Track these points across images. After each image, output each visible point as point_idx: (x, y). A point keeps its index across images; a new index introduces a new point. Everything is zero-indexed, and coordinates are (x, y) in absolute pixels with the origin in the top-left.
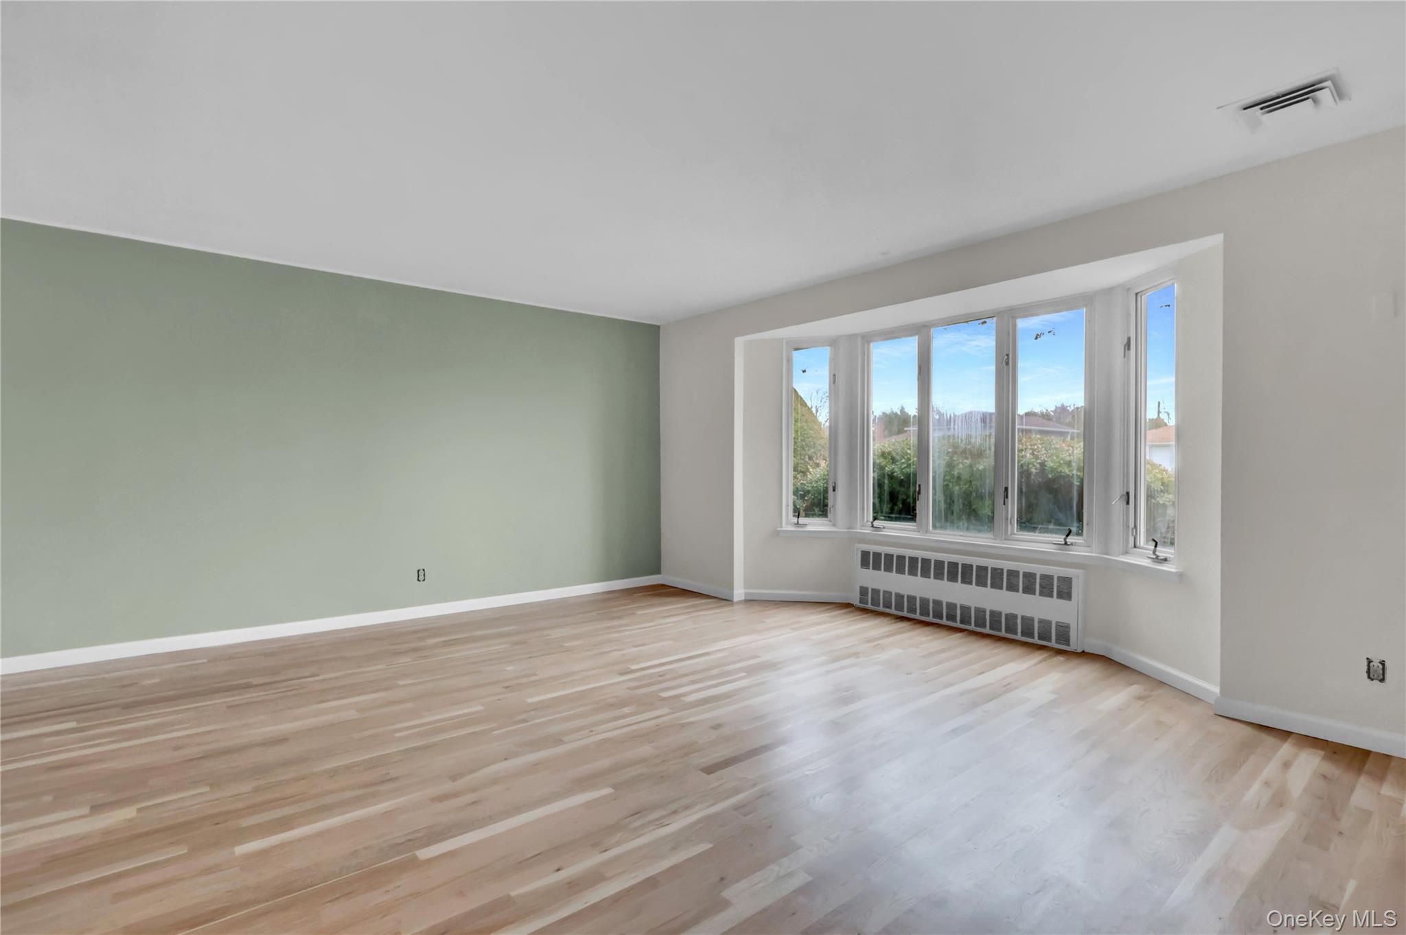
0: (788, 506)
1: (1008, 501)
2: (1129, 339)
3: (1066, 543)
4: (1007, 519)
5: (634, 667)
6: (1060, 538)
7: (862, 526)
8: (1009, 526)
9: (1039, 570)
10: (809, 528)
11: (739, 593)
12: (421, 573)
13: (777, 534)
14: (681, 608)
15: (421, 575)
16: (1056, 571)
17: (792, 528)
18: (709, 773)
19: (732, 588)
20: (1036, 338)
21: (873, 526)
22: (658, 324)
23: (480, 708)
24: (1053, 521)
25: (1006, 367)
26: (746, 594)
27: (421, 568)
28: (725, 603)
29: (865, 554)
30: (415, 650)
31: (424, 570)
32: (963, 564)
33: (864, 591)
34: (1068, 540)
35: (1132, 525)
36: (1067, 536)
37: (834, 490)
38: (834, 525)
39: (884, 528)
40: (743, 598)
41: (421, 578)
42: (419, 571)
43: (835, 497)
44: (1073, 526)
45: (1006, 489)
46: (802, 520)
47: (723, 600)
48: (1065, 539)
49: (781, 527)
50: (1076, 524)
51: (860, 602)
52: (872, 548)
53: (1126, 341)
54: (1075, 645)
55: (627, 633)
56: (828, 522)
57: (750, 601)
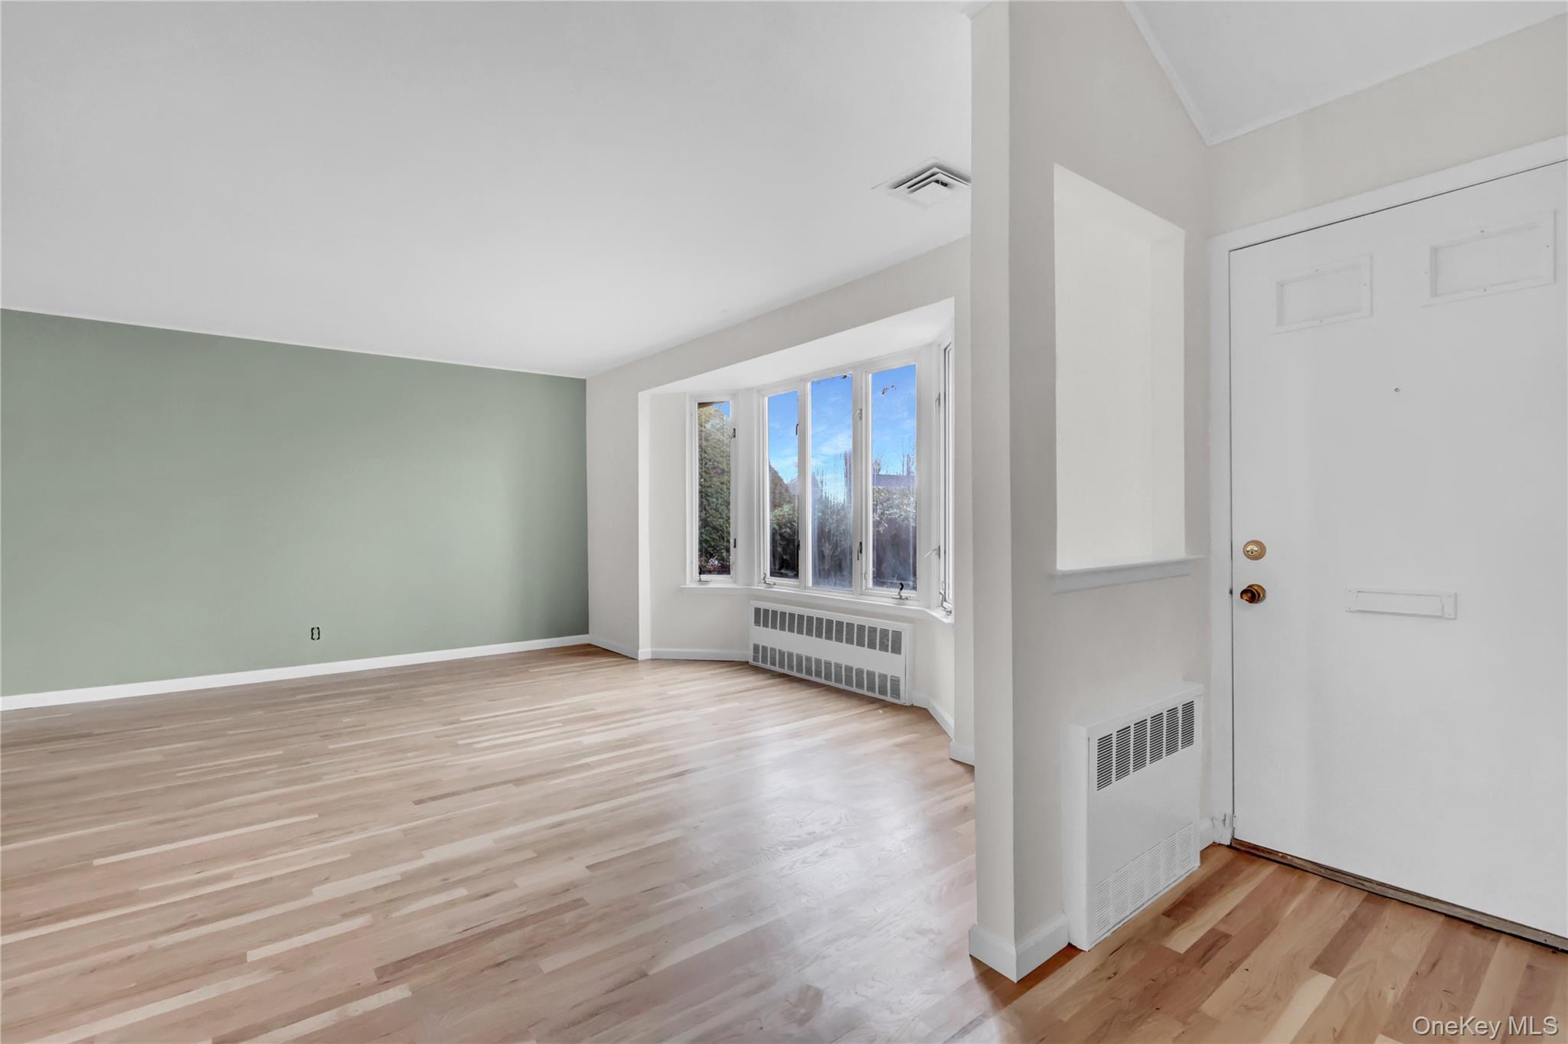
0: (692, 562)
1: (862, 557)
2: (940, 394)
3: (901, 598)
4: (862, 574)
5: (463, 719)
6: (894, 592)
7: (758, 583)
8: (864, 580)
9: (880, 624)
10: (711, 586)
11: (644, 652)
12: (316, 632)
13: (680, 591)
14: (579, 667)
15: (315, 633)
16: (891, 626)
17: (695, 585)
18: (416, 804)
19: (638, 648)
21: (765, 583)
22: (584, 377)
23: (281, 752)
24: (896, 575)
25: (859, 421)
26: (653, 653)
27: (315, 626)
28: (629, 661)
29: (757, 611)
30: (275, 704)
31: (318, 628)
32: (827, 620)
33: (756, 648)
34: (902, 594)
35: (942, 579)
36: (901, 589)
37: (735, 547)
38: (735, 582)
39: (775, 584)
40: (650, 657)
41: (316, 636)
42: (313, 629)
43: (736, 553)
44: (910, 580)
45: (861, 543)
46: (704, 577)
47: (631, 659)
48: (899, 594)
49: (685, 584)
50: (912, 579)
51: (754, 660)
52: (763, 605)
53: (937, 396)
54: (904, 700)
55: (497, 689)
56: (730, 579)
57: (658, 661)
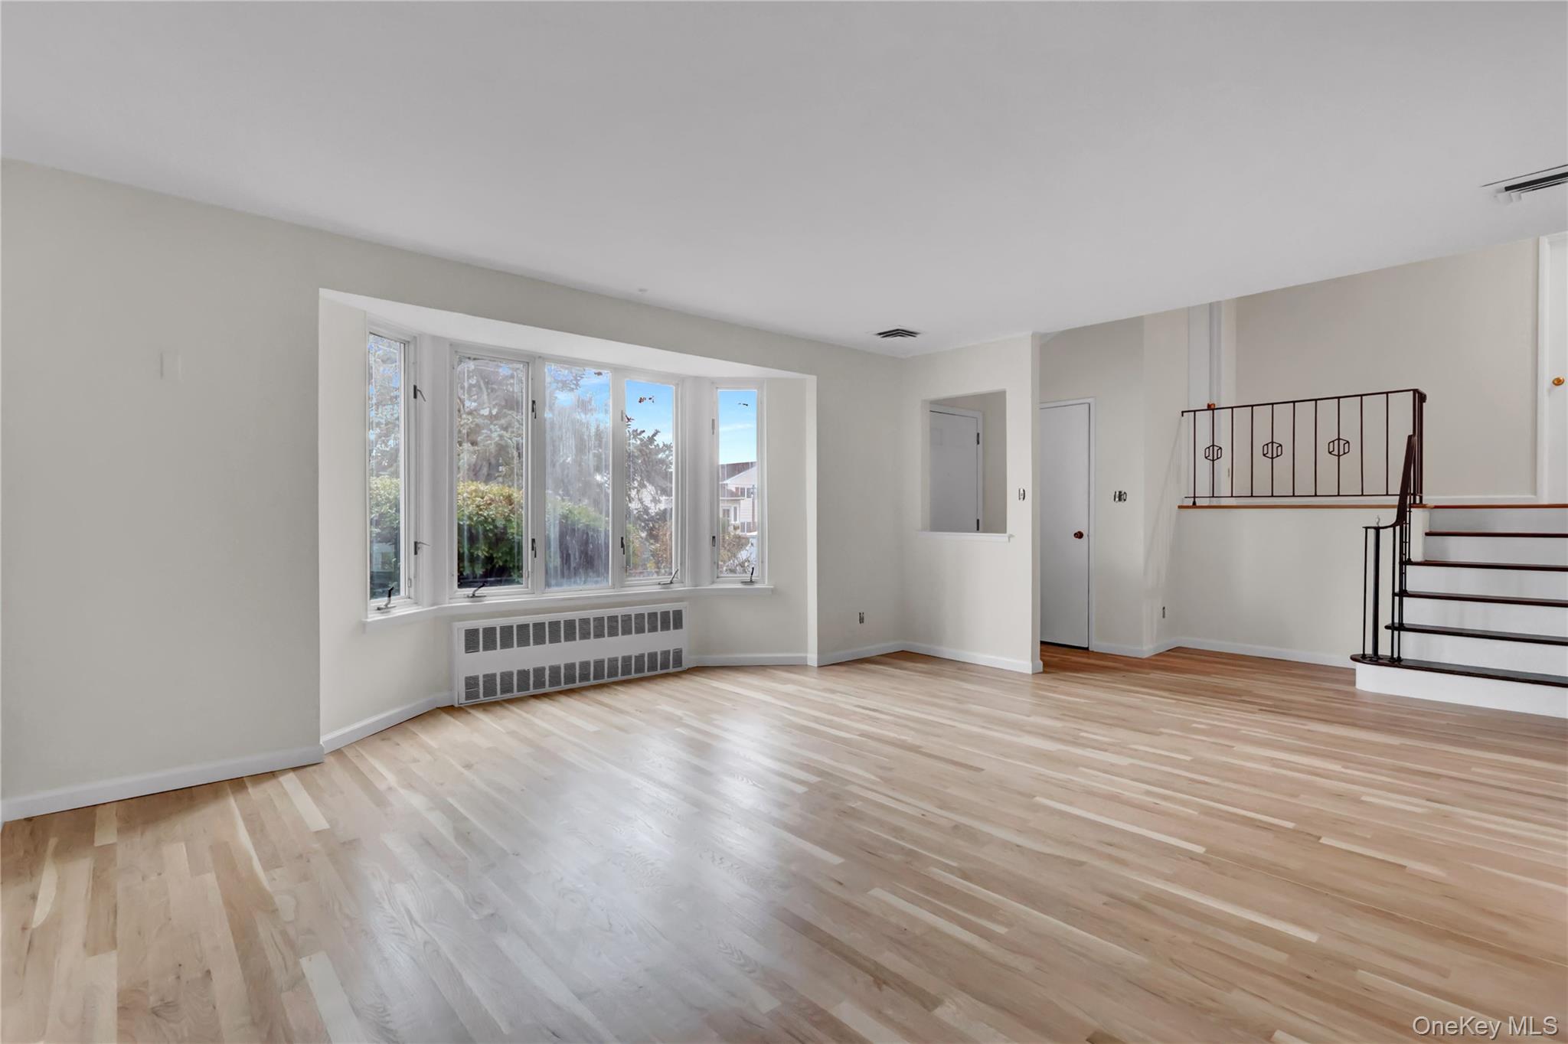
1: (624, 550)
4: (623, 567)
7: (451, 599)
8: (624, 574)
13: (363, 626)
20: (640, 402)
29: (471, 634)
33: (471, 681)
37: (416, 553)
38: (417, 602)
43: (417, 561)
45: (622, 539)
51: (469, 697)
52: (481, 624)
54: (687, 663)
56: (409, 600)
